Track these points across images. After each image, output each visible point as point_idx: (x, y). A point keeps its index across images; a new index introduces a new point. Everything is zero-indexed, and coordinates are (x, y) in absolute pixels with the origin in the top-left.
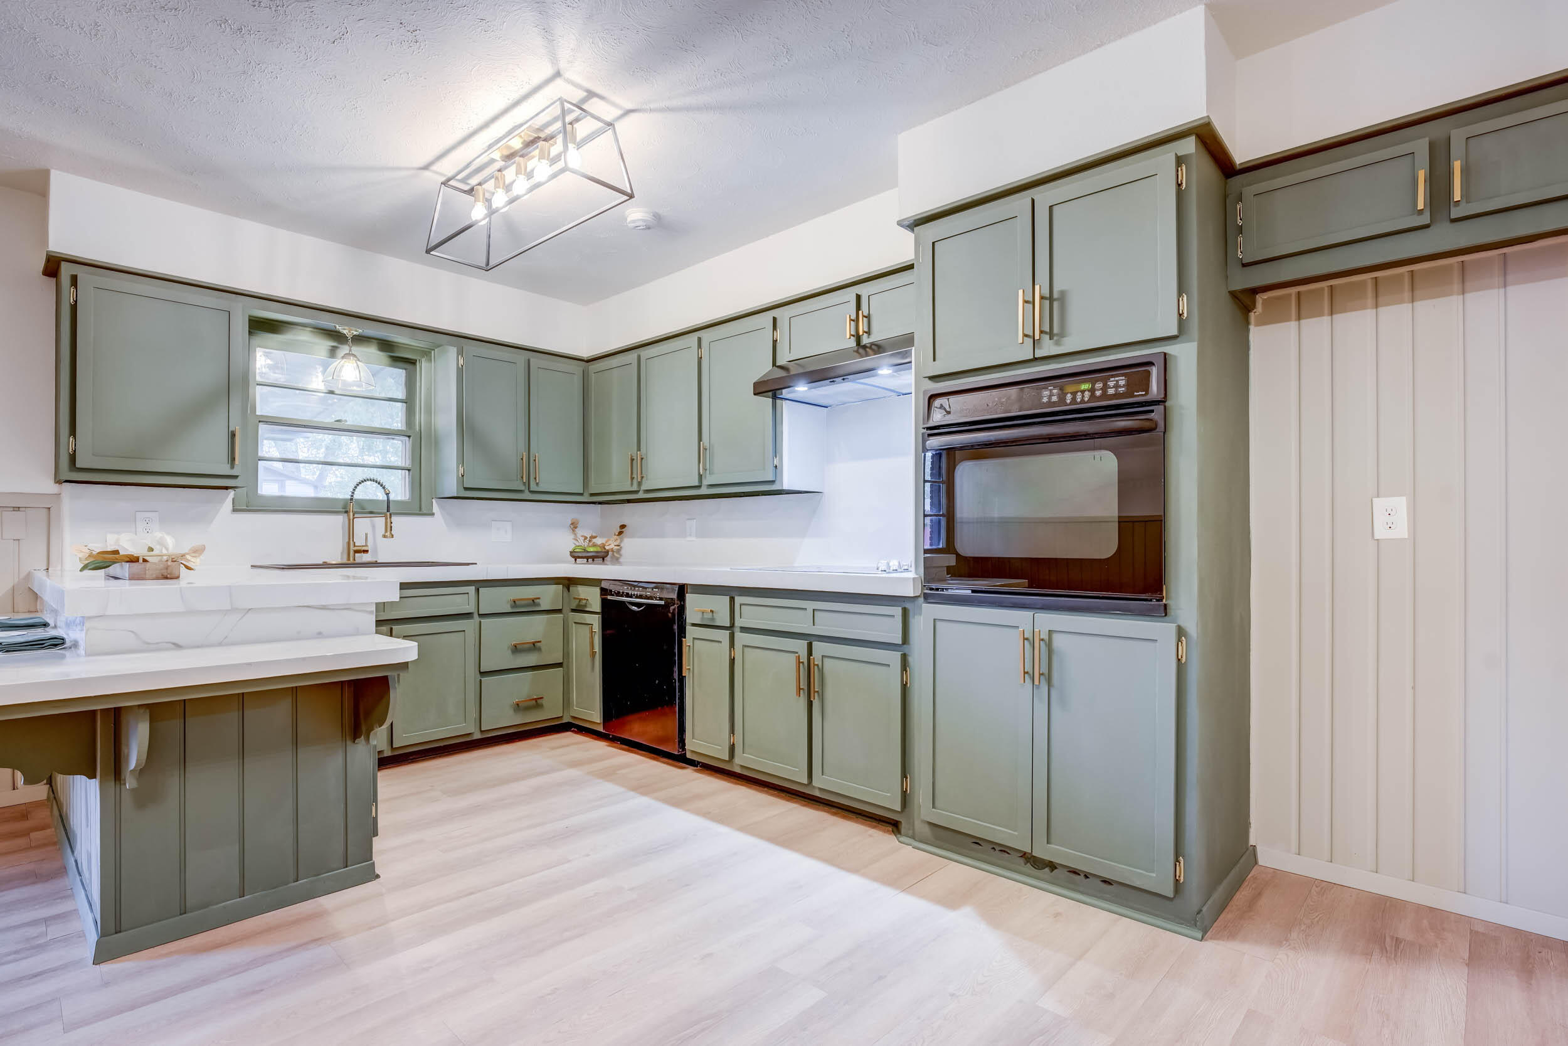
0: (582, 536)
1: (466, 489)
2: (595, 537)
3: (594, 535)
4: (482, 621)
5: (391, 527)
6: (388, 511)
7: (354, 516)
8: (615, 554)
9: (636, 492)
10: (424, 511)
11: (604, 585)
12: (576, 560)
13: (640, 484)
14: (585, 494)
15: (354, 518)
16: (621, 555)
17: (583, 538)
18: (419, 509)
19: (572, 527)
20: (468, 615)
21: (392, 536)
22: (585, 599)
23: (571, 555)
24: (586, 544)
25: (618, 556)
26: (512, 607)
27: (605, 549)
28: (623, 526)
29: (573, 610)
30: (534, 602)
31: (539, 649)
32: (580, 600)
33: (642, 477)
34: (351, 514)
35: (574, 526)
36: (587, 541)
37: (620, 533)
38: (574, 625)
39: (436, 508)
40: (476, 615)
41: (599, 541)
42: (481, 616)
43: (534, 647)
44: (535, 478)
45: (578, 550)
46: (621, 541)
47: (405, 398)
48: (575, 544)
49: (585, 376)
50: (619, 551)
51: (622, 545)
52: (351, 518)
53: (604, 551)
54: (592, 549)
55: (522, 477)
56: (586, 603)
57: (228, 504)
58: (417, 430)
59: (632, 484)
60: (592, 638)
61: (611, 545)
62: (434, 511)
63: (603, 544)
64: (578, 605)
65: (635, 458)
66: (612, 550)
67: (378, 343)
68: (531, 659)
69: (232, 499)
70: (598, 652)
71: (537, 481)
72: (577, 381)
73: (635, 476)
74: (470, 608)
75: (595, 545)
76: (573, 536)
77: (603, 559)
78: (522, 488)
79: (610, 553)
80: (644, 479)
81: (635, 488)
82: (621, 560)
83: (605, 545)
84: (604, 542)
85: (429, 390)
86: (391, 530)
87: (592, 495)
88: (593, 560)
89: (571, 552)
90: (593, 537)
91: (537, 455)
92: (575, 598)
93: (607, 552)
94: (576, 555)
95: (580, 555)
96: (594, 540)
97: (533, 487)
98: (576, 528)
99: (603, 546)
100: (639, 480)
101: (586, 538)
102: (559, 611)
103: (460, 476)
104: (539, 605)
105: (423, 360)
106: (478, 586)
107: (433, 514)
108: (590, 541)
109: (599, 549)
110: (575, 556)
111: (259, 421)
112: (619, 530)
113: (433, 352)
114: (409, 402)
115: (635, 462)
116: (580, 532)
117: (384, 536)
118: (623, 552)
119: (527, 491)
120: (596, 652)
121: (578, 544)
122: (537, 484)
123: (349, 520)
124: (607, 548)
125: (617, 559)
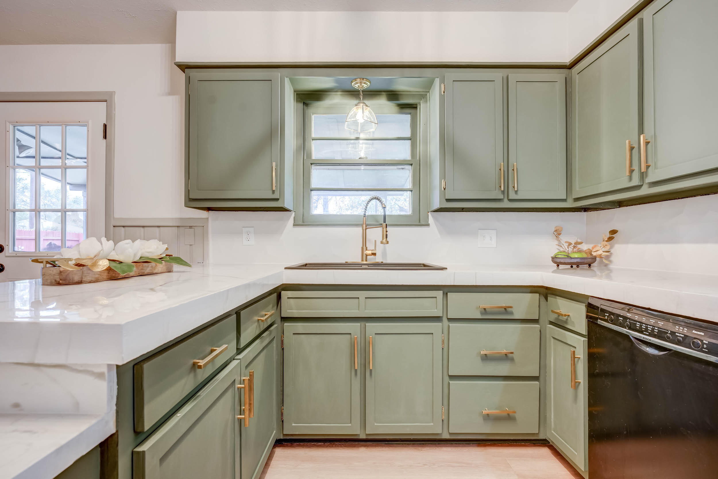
0: (566, 242)
1: (448, 200)
2: (580, 243)
3: (579, 241)
4: (450, 325)
5: (387, 235)
6: (385, 222)
7: (366, 227)
8: (604, 260)
9: (638, 187)
10: (422, 222)
11: (591, 301)
12: (558, 266)
13: (643, 176)
14: (568, 200)
15: (366, 229)
16: (611, 261)
17: (567, 244)
18: (418, 221)
19: (556, 233)
20: (437, 319)
21: (388, 243)
22: (565, 315)
23: (553, 261)
24: (570, 250)
25: (606, 262)
26: (482, 314)
27: (591, 254)
28: (614, 232)
29: (551, 323)
30: (506, 310)
31: (512, 360)
32: (559, 315)
33: (648, 167)
34: (364, 226)
35: (558, 233)
36: (572, 246)
37: (610, 239)
38: (552, 339)
39: (431, 220)
40: (445, 319)
41: (585, 247)
42: (450, 320)
43: (507, 357)
44: (514, 187)
45: (560, 256)
46: (612, 247)
47: (410, 136)
48: (558, 249)
49: (568, 83)
50: (608, 257)
51: (612, 251)
52: (364, 229)
53: (590, 257)
54: (576, 255)
55: (500, 187)
56: (567, 319)
57: (291, 221)
58: (418, 159)
59: (630, 178)
60: (574, 365)
61: (599, 251)
62: (430, 222)
63: (589, 249)
64: (557, 319)
65: (636, 146)
66: (600, 256)
67: (387, 95)
68: (503, 369)
69: (293, 218)
70: (582, 383)
71: (516, 189)
72: (559, 88)
73: (635, 167)
74: (437, 312)
75: (580, 251)
76: (556, 242)
77: (590, 265)
78: (501, 197)
79: (598, 259)
80: (650, 169)
81: (636, 181)
82: (611, 266)
83: (591, 251)
84: (591, 249)
85: (426, 124)
86: (387, 237)
87: (577, 200)
88: (578, 266)
89: (553, 258)
90: (577, 243)
91: (515, 164)
92: (553, 311)
93: (594, 259)
94: (558, 260)
95: (562, 261)
96: (579, 246)
97: (512, 196)
98: (559, 234)
99: (590, 252)
100: (643, 170)
101: (570, 244)
102: (535, 321)
103: (443, 189)
104: (512, 313)
105: (421, 102)
106: (446, 291)
107: (428, 225)
108: (574, 247)
109: (584, 255)
110: (557, 262)
111: (311, 164)
112: (608, 235)
113: (428, 94)
114: (413, 139)
115: (635, 151)
116: (564, 238)
117: (382, 243)
118: (612, 258)
119: (506, 200)
120: (580, 383)
121: (562, 250)
122: (516, 192)
123: (363, 230)
124: (594, 254)
125: (606, 265)
